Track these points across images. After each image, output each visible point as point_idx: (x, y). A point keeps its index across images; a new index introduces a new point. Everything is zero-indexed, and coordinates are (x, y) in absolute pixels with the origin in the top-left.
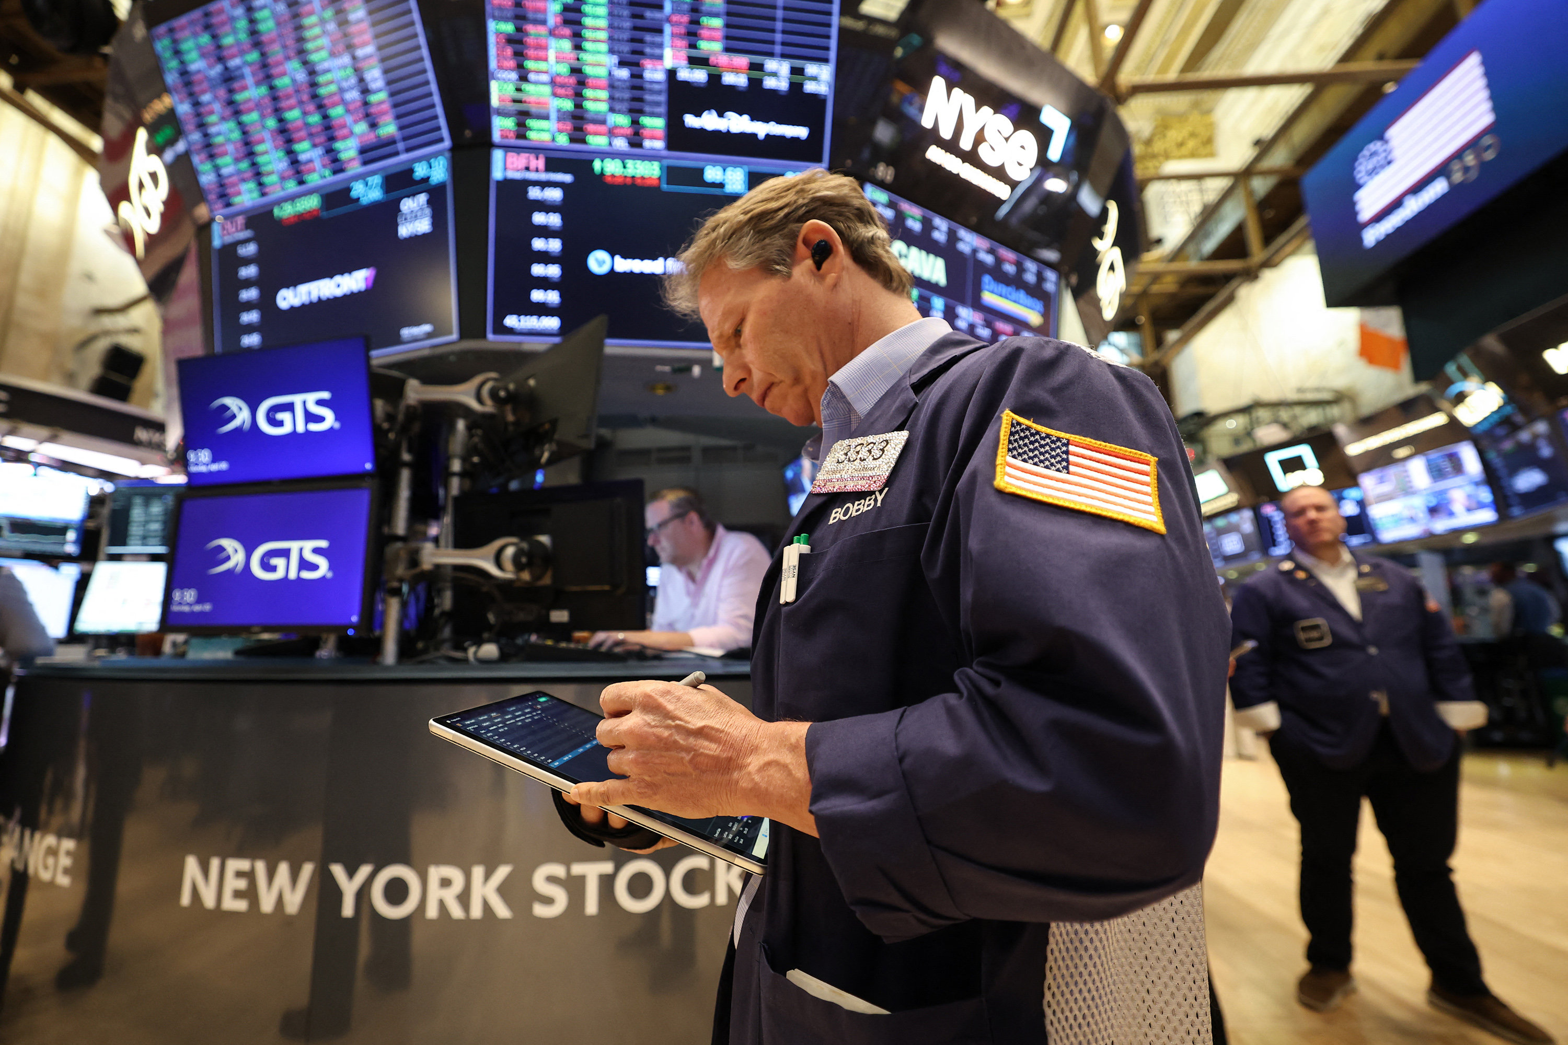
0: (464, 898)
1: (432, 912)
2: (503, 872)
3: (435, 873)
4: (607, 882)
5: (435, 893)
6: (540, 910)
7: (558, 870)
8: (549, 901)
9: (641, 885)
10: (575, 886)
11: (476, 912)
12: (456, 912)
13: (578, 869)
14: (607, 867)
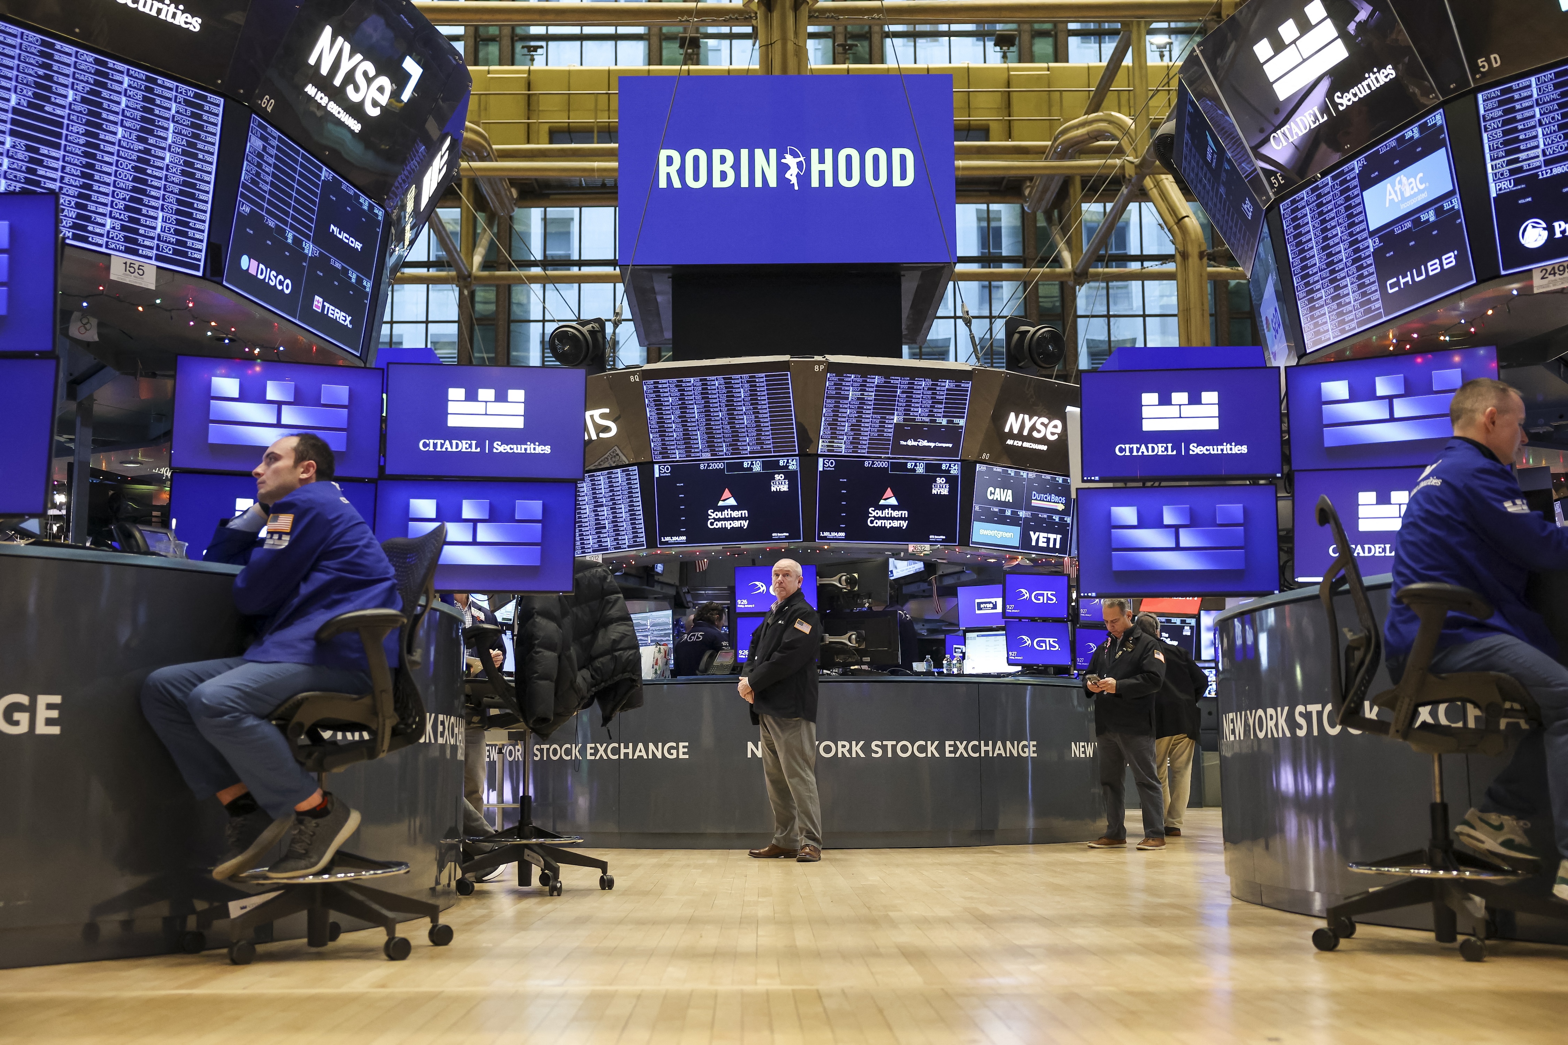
0: (850, 751)
1: (840, 755)
2: (862, 743)
3: (840, 743)
4: (894, 747)
5: (840, 750)
6: (874, 755)
7: (879, 743)
8: (877, 752)
9: (904, 749)
10: (884, 748)
11: (854, 755)
12: (848, 755)
13: (885, 743)
14: (894, 743)
